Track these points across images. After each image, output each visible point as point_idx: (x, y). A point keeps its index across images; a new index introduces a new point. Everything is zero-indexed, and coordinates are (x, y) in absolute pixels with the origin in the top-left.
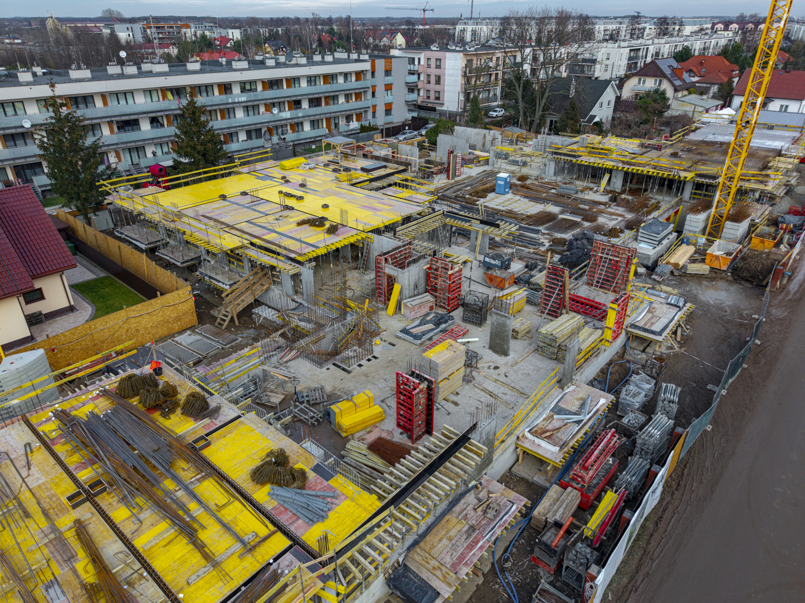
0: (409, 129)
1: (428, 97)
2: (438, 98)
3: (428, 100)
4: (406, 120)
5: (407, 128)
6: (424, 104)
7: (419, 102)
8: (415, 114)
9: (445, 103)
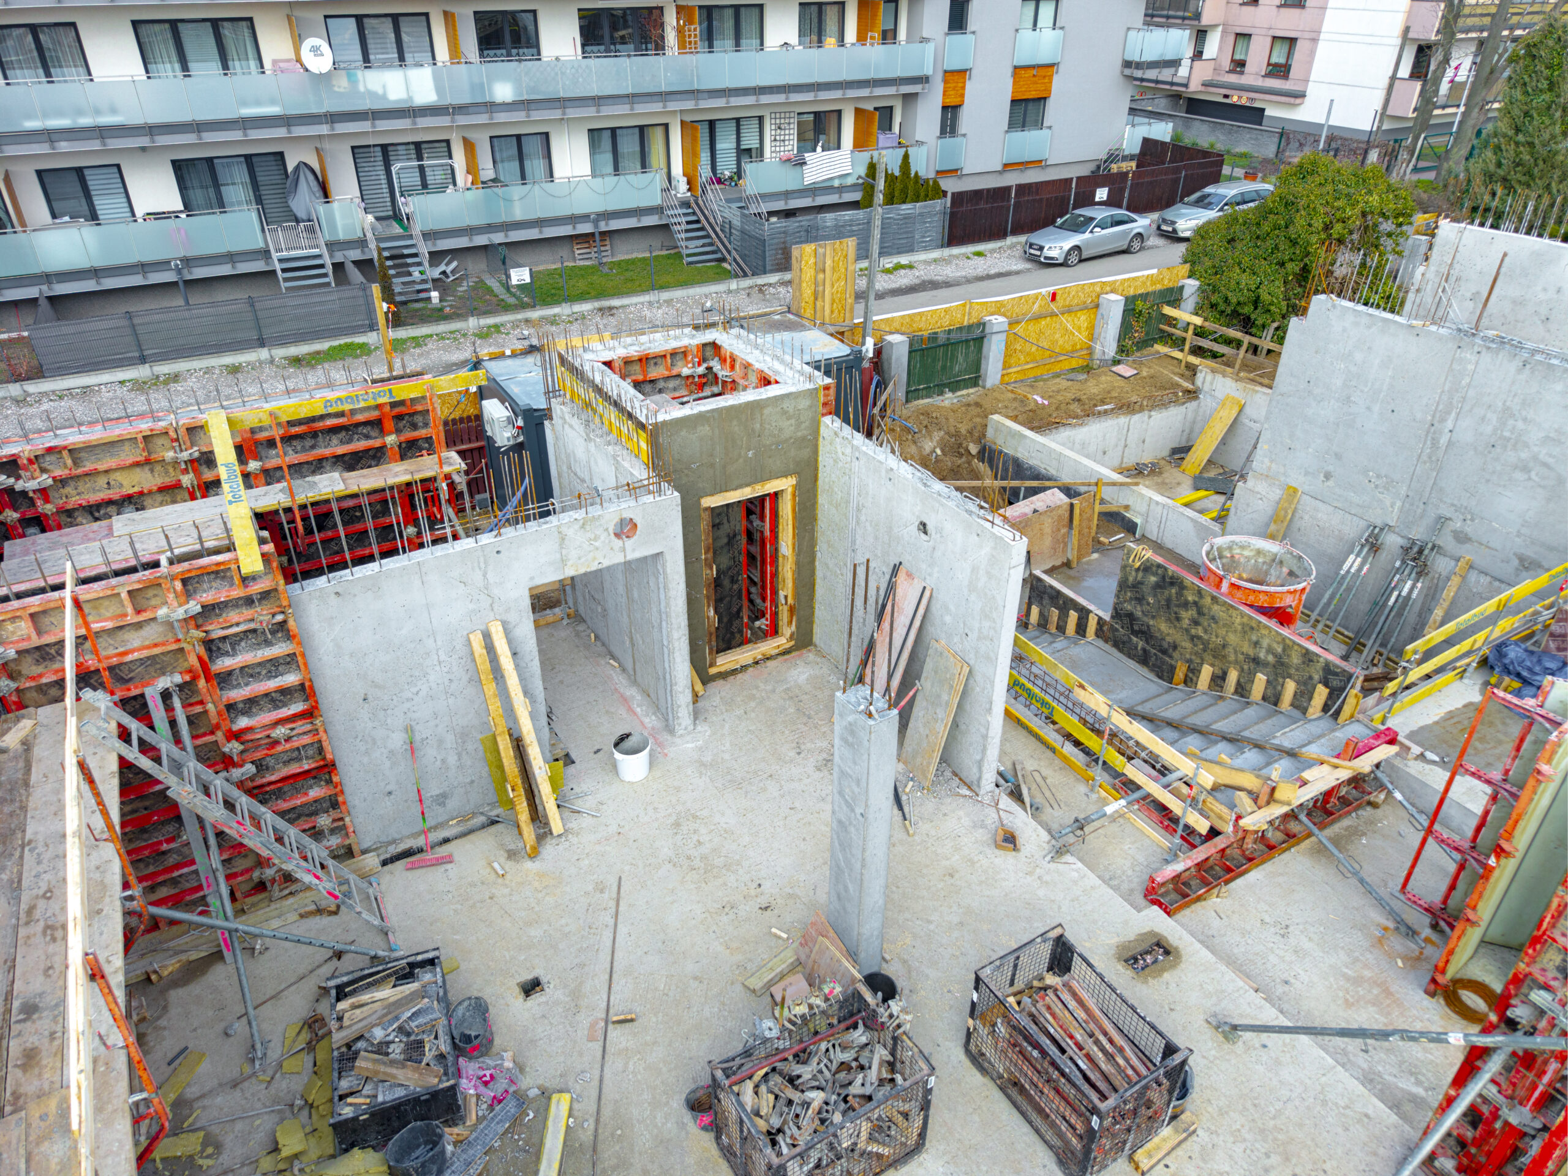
0: (1112, 202)
1: (1239, 65)
2: (1280, 70)
3: (1233, 79)
4: (1112, 157)
5: (1102, 194)
6: (1215, 96)
7: (1195, 86)
8: (1162, 131)
9: (1311, 90)
